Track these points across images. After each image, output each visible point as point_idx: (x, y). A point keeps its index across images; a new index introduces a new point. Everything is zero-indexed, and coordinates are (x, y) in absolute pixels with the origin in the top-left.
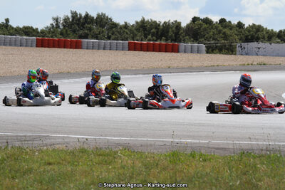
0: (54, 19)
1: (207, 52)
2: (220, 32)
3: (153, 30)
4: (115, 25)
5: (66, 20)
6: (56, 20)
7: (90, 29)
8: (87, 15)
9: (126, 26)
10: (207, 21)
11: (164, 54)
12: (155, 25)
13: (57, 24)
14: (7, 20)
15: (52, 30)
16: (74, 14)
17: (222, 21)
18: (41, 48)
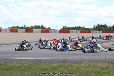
5: (96, 26)
8: (101, 25)
14: (84, 27)
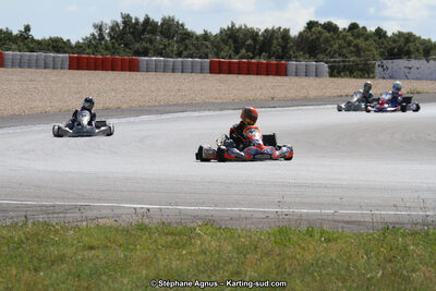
0: (95, 26)
1: (331, 75)
2: (349, 44)
3: (250, 42)
4: (188, 35)
6: (100, 28)
7: (151, 41)
8: (147, 20)
9: (206, 36)
10: (330, 27)
11: (264, 78)
12: (252, 34)
13: (101, 35)
15: (93, 43)
16: (127, 19)
17: (354, 27)
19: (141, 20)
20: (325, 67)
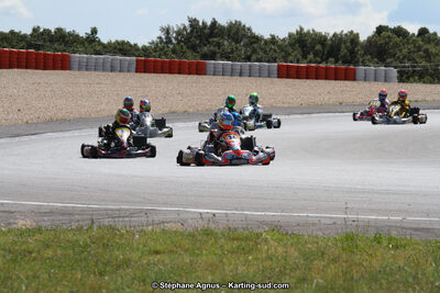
0: (162, 29)
1: (400, 81)
2: (419, 49)
3: (318, 47)
4: (257, 39)
6: (167, 31)
7: (219, 45)
8: (214, 23)
9: (273, 40)
10: (400, 32)
11: (333, 82)
12: (321, 39)
13: (168, 38)
14: (94, 31)
15: (161, 47)
16: (194, 22)
17: (423, 32)
18: (143, 75)
19: (209, 23)
20: (394, 72)
